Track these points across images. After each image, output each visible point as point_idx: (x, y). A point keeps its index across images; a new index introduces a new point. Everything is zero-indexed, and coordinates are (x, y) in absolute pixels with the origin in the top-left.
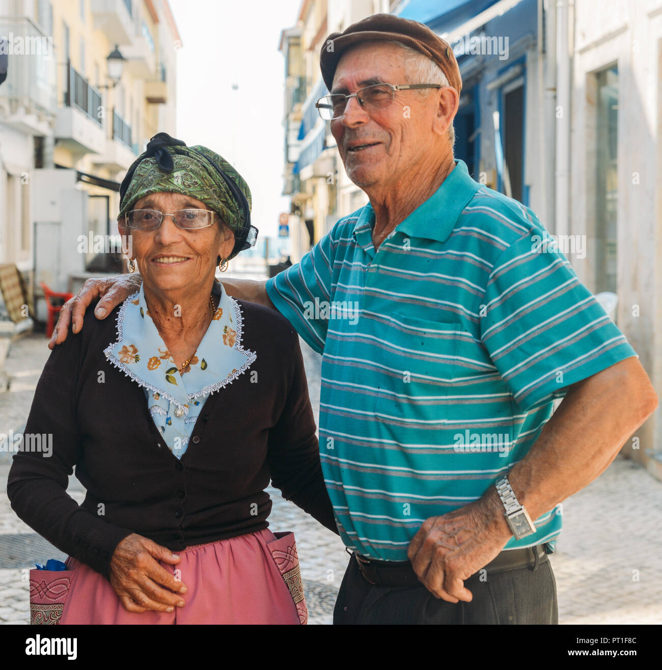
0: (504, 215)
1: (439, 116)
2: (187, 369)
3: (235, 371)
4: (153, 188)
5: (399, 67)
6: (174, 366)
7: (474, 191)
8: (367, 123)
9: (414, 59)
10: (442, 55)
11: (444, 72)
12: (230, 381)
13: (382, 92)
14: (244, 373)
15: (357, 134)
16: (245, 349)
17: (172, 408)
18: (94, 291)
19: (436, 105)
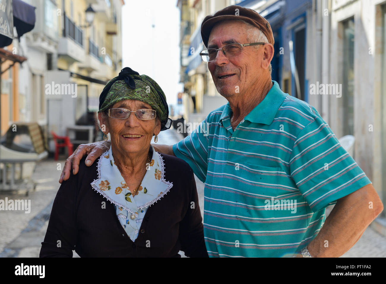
0: (301, 111)
1: (264, 59)
2: (136, 193)
3: (161, 193)
4: (126, 97)
5: (244, 34)
6: (129, 192)
7: (284, 98)
8: (228, 64)
9: (251, 30)
10: (265, 27)
11: (266, 36)
12: (159, 198)
13: (235, 47)
14: (166, 194)
15: (223, 70)
16: (167, 181)
17: (129, 215)
18: (84, 151)
19: (262, 54)
